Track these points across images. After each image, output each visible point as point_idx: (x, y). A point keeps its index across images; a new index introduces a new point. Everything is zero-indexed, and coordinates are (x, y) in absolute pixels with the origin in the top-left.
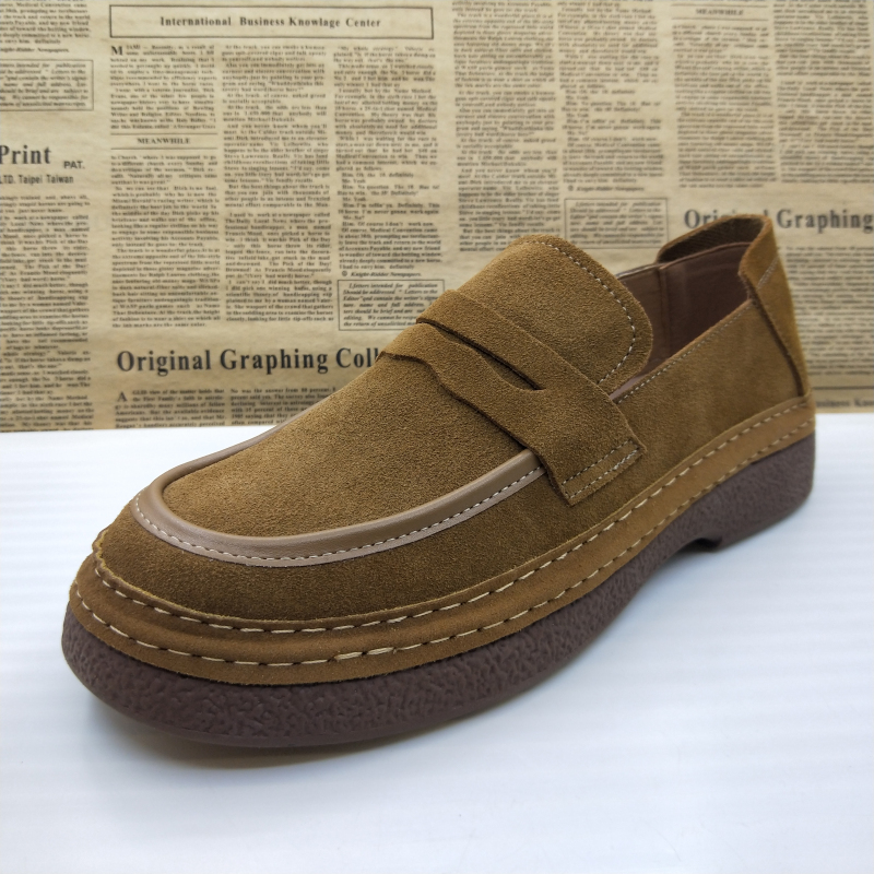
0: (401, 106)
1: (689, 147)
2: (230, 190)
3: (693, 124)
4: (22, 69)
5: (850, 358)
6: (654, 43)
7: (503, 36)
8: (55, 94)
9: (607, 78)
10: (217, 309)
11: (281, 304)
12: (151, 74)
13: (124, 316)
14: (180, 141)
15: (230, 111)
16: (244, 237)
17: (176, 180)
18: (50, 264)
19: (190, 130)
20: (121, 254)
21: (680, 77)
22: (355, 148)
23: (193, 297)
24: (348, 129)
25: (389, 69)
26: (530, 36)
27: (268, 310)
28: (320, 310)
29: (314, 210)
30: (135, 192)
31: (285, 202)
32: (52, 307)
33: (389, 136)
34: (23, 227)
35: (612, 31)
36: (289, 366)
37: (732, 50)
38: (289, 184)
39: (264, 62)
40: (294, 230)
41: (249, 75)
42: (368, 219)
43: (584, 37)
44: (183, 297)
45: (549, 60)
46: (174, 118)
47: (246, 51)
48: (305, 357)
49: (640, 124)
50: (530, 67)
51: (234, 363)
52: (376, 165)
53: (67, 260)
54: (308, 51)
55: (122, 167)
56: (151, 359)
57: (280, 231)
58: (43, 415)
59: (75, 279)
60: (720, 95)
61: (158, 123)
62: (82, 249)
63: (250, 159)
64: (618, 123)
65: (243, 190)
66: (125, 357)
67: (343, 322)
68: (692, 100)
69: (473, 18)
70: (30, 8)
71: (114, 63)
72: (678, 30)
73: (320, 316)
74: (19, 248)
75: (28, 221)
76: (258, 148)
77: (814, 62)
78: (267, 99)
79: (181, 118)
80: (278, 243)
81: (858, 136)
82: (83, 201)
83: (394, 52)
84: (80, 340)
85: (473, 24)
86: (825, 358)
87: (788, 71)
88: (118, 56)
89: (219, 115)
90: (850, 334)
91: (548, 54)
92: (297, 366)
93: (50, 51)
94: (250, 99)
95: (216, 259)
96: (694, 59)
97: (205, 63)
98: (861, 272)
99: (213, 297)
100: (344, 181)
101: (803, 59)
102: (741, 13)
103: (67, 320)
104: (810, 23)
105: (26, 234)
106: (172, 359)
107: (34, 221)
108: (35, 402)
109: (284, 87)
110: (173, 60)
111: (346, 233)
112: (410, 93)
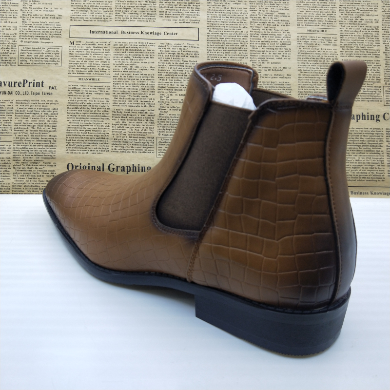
0: (185, 67)
1: (303, 86)
2: (115, 100)
3: (304, 76)
4: (34, 49)
5: (368, 174)
6: (289, 43)
7: (227, 40)
8: (46, 60)
9: (269, 57)
10: (108, 147)
11: (133, 146)
12: (85, 53)
13: (70, 149)
14: (95, 80)
15: (116, 68)
16: (119, 119)
17: (93, 95)
18: (42, 127)
19: (100, 75)
20: (70, 124)
21: (300, 57)
22: (165, 84)
23: (98, 142)
24: (163, 76)
25: (180, 52)
26: (238, 40)
27: (128, 148)
28: (149, 149)
29: (148, 108)
30: (77, 100)
31: (137, 105)
32: (42, 145)
33: (180, 79)
34: (32, 112)
35: (272, 38)
36: (136, 171)
37: (322, 46)
38: (138, 98)
39: (130, 49)
40: (140, 116)
41: (124, 54)
42: (170, 112)
43: (260, 41)
44: (94, 142)
45: (246, 50)
46: (94, 70)
47: (123, 44)
48: (142, 167)
49: (282, 76)
50: (238, 53)
51: (113, 169)
52: (174, 91)
53: (49, 126)
54: (148, 45)
55: (72, 89)
56: (80, 166)
57: (134, 117)
58: (36, 188)
59: (52, 134)
60: (316, 65)
61: (87, 72)
62: (55, 121)
63: (123, 88)
64: (273, 76)
65: (120, 100)
66: (70, 165)
67: (158, 154)
68: (305, 67)
69: (215, 32)
70: (39, 26)
71: (70, 48)
72: (299, 38)
73: (149, 151)
74: (30, 121)
75: (34, 110)
76: (126, 83)
77: (355, 52)
78: (131, 63)
79: (96, 70)
80: (133, 121)
81: (374, 82)
82: (56, 102)
83: (182, 46)
84: (53, 158)
85: (215, 35)
86: (357, 174)
87: (346, 55)
88: (72, 45)
89: (112, 70)
90: (369, 164)
91: (246, 47)
92: (139, 171)
93: (46, 43)
94: (124, 63)
95: (108, 127)
96: (306, 50)
97: (106, 49)
98: (375, 139)
99: (107, 142)
100: (161, 97)
101: (352, 51)
102: (326, 31)
103: (47, 150)
104: (355, 36)
105: (33, 115)
106: (89, 166)
107: (36, 110)
108: (33, 182)
109: (138, 59)
110: (94, 47)
111: (161, 118)
112: (189, 62)
